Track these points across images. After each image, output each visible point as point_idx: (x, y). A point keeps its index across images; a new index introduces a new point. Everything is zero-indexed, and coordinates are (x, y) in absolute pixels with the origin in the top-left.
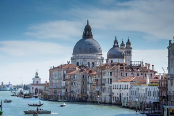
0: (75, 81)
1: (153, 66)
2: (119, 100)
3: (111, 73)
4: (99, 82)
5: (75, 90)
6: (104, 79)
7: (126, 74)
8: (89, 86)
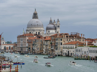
0: (36, 44)
1: (84, 35)
2: (67, 54)
3: (61, 39)
4: (53, 44)
5: (35, 48)
6: (57, 43)
7: (70, 40)
8: (45, 46)
